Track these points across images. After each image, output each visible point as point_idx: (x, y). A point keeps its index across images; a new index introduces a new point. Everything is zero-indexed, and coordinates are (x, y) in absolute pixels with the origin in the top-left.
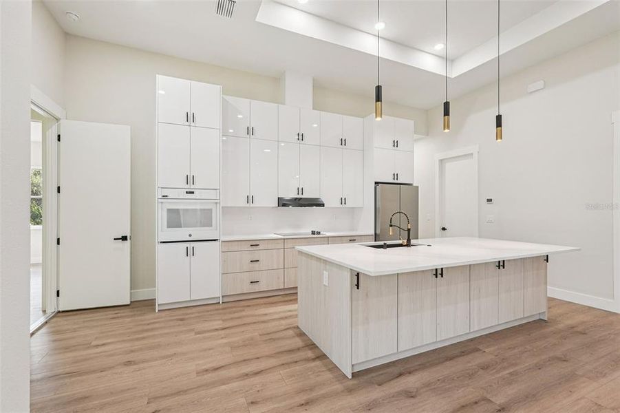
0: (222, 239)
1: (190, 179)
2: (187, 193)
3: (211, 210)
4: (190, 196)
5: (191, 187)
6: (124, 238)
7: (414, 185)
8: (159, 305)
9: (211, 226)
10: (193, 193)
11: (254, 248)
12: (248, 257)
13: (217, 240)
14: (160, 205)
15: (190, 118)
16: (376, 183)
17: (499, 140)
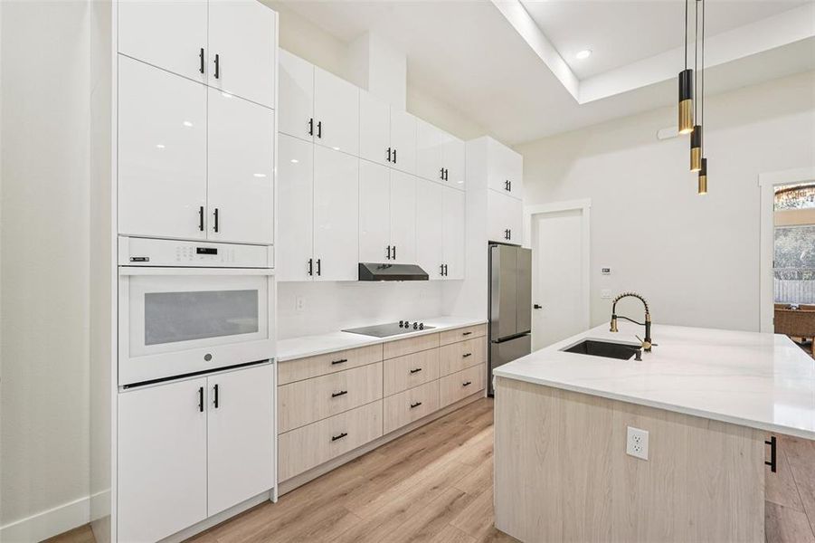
0: (283, 355)
1: (209, 219)
2: (199, 251)
3: (255, 292)
4: (208, 259)
5: (209, 239)
7: (523, 247)
9: (256, 330)
10: (214, 252)
11: (338, 367)
12: (326, 387)
13: (267, 360)
14: (124, 283)
15: (210, 66)
16: (490, 243)
17: (703, 193)
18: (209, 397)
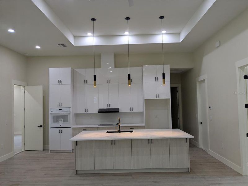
0: (72, 127)
1: (60, 105)
2: (59, 109)
3: (68, 116)
4: (60, 111)
5: (60, 107)
6: (41, 126)
8: (51, 151)
9: (68, 122)
10: (61, 109)
13: (70, 127)
14: (50, 114)
15: (60, 82)
16: (145, 100)
18: (60, 131)
